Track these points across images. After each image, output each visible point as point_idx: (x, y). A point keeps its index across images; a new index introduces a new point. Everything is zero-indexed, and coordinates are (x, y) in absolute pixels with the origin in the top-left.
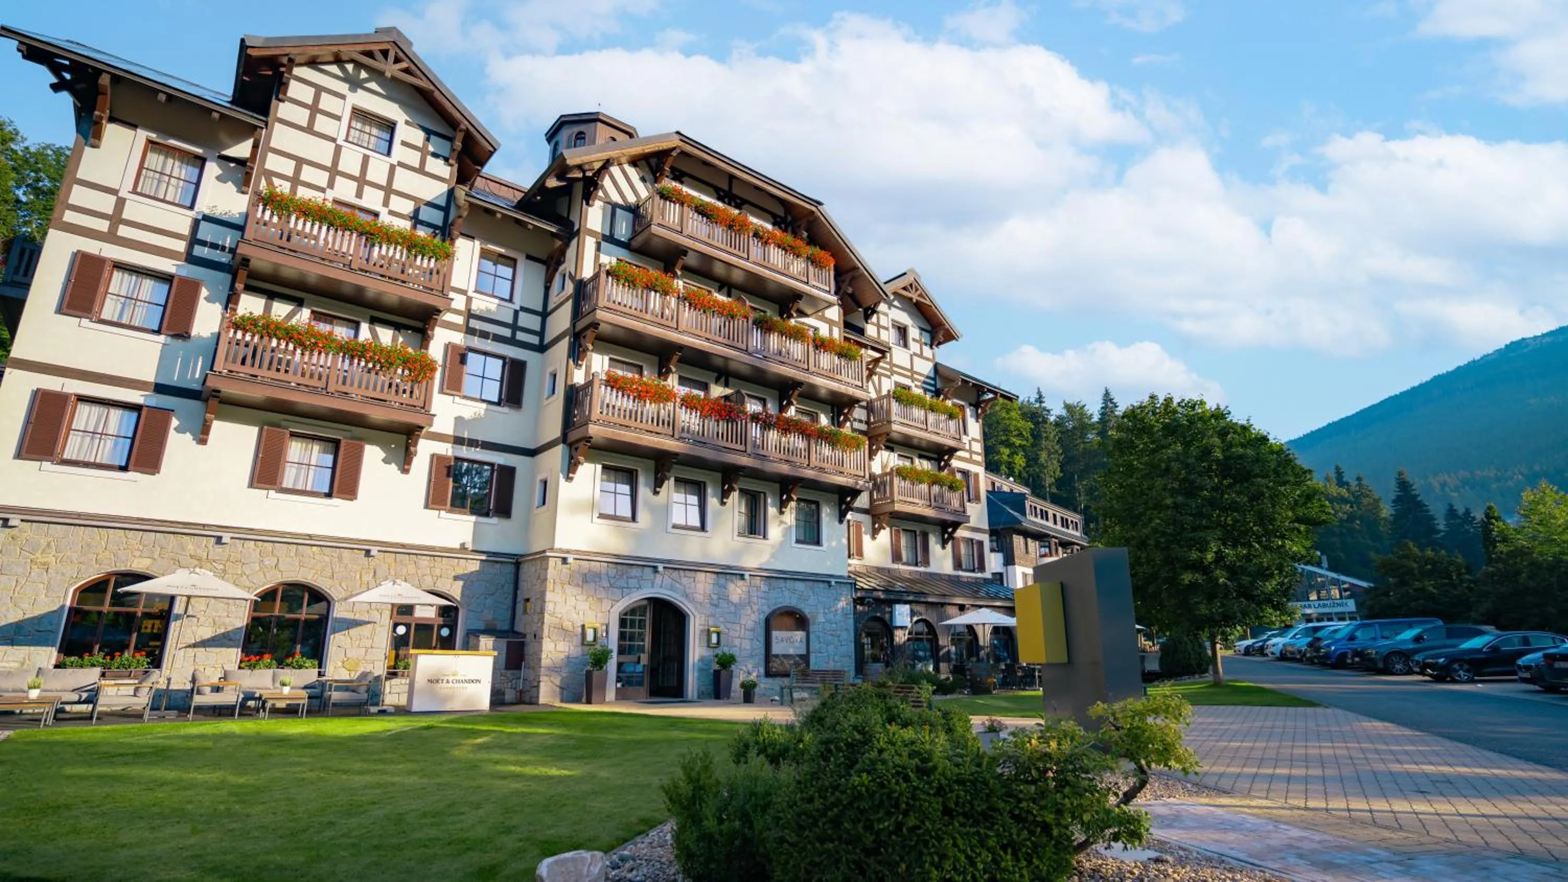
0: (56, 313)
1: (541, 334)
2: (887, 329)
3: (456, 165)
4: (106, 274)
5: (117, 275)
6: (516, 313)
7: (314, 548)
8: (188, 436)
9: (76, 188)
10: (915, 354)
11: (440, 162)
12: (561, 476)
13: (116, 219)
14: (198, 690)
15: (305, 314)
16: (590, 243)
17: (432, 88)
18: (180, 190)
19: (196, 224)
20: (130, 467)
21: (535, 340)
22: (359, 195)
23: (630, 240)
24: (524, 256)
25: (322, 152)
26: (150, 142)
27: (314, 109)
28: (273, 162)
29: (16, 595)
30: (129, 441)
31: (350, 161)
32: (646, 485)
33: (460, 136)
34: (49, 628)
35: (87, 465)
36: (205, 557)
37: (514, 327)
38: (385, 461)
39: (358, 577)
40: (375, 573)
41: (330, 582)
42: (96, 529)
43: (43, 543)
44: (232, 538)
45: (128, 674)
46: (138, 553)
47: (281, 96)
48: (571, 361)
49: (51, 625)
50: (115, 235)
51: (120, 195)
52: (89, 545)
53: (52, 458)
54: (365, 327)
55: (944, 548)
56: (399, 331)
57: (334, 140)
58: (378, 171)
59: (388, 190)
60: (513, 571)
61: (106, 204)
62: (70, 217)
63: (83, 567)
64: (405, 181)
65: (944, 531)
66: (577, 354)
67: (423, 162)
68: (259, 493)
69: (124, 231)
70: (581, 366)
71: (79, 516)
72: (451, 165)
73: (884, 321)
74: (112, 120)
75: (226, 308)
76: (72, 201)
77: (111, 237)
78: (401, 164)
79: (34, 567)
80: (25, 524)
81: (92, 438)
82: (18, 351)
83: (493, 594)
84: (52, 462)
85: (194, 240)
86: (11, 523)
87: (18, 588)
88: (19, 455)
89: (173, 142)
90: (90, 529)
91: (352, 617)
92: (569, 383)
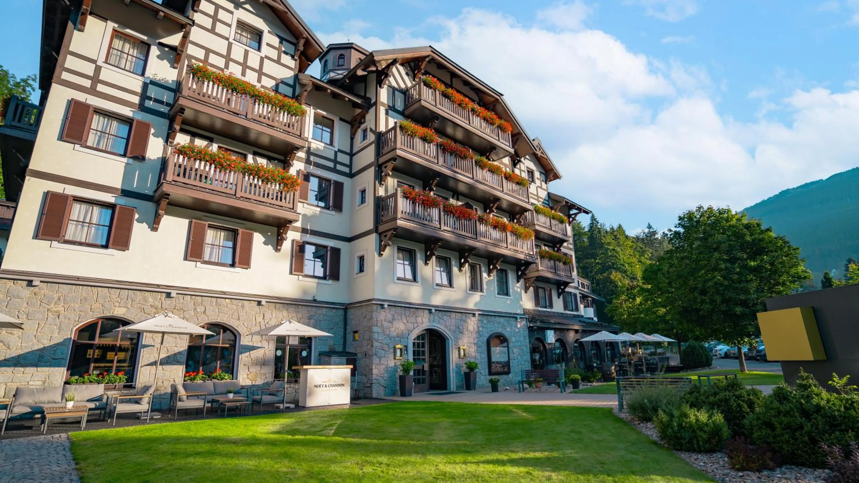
0: (58, 140)
1: (350, 166)
2: (524, 172)
3: (298, 60)
4: (89, 116)
5: (96, 117)
6: (336, 153)
7: (227, 300)
8: (145, 225)
9: (69, 57)
10: (539, 187)
11: (289, 58)
12: (376, 253)
13: (95, 79)
14: (179, 398)
15: (214, 148)
16: (382, 111)
17: (287, 10)
18: (133, 64)
19: (145, 86)
20: (110, 245)
21: (347, 170)
22: (243, 74)
23: (403, 110)
24: (338, 118)
25: (221, 46)
26: (114, 30)
27: (215, 19)
28: (191, 50)
29: (39, 333)
30: (106, 229)
31: (238, 53)
32: (421, 259)
33: (302, 42)
34: (61, 357)
35: (81, 244)
36: (160, 306)
37: (335, 161)
38: (265, 243)
39: (254, 319)
40: (264, 315)
41: (237, 322)
42: (90, 287)
43: (56, 296)
44: (177, 294)
45: (114, 387)
46: (117, 304)
47: (195, 8)
48: (377, 182)
49: (62, 354)
50: (95, 90)
51: (98, 64)
52: (86, 299)
53: (58, 239)
54: (250, 158)
55: (559, 298)
56: (270, 161)
57: (227, 39)
58: (254, 60)
59: (260, 73)
60: (343, 313)
61: (89, 69)
62: (65, 76)
63: (82, 314)
64: (269, 67)
65: (558, 288)
66: (380, 178)
67: (279, 57)
68: (190, 264)
69: (100, 88)
70: (383, 185)
71: (78, 278)
72: (296, 60)
73: (523, 167)
74: (91, 14)
75: (166, 142)
76: (67, 65)
77: (92, 91)
78: (267, 57)
79: (50, 314)
80: (42, 284)
81: (83, 226)
82: (34, 165)
83: (332, 329)
84: (59, 242)
85: (144, 96)
86: (34, 283)
87: (39, 330)
88: (36, 237)
89: (129, 31)
90: (86, 287)
91: (252, 345)
92: (377, 195)
